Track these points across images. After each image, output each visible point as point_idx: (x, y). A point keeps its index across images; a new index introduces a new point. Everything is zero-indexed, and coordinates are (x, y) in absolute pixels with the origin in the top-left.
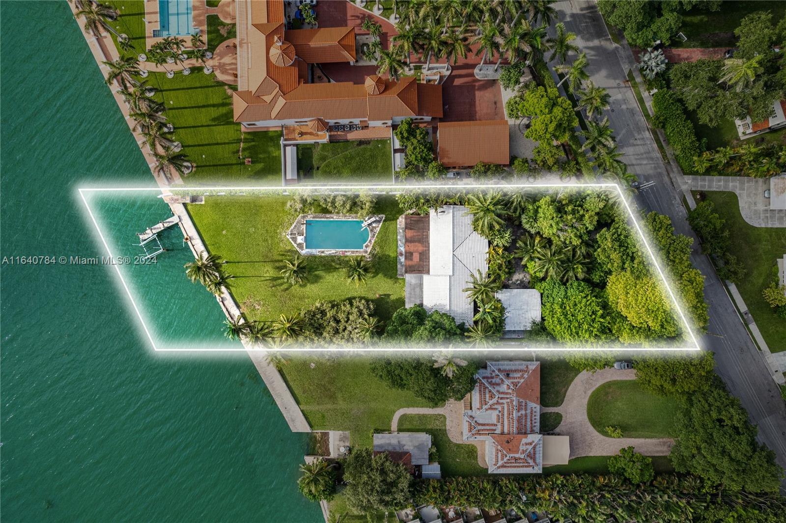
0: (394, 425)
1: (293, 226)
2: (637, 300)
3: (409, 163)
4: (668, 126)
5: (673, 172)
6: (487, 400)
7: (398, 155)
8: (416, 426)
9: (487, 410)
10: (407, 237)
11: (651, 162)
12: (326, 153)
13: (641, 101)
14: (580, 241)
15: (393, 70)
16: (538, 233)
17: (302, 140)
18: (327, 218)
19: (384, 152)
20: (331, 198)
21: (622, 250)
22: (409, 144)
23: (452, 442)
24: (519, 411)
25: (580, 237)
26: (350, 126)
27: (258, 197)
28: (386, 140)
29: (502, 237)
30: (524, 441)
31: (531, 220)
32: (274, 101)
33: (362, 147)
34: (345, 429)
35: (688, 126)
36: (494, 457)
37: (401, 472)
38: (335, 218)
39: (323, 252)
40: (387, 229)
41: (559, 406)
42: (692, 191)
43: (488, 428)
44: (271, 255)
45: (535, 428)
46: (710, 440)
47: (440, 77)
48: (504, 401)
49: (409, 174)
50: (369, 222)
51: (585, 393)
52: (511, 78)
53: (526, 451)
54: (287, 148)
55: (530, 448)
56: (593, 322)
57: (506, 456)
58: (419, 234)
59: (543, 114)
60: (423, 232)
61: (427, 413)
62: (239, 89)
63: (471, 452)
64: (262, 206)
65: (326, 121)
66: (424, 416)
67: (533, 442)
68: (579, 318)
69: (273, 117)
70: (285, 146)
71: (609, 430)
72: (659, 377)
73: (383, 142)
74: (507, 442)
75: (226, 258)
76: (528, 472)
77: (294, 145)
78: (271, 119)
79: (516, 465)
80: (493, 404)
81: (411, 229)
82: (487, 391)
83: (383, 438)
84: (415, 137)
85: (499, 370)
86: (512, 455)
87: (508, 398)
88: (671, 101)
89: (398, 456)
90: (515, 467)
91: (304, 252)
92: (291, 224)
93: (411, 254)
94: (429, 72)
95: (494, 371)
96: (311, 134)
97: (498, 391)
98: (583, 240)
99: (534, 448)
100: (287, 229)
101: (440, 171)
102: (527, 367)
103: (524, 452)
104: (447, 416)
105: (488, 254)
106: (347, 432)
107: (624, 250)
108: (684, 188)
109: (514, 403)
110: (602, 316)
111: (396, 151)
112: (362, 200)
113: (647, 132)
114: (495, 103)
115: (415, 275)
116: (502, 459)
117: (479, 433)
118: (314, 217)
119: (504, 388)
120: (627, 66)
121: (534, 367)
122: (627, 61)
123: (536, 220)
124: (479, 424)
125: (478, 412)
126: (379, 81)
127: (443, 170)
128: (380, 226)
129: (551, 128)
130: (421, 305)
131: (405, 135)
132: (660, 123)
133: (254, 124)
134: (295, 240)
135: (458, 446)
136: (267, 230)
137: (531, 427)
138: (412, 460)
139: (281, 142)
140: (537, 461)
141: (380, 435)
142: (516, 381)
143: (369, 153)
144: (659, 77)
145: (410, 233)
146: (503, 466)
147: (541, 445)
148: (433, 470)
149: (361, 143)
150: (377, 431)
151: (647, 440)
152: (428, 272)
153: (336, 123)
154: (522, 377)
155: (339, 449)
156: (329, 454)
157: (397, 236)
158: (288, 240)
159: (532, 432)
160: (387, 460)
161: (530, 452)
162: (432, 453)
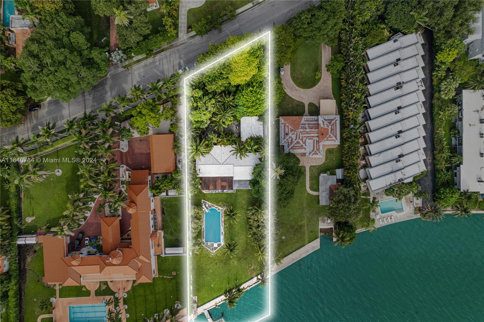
0: (315, 193)
1: (208, 249)
2: (243, 71)
3: (174, 188)
4: (152, 49)
5: (177, 43)
6: (300, 145)
7: (169, 194)
8: (316, 182)
9: (306, 145)
10: (213, 188)
11: (172, 55)
12: (169, 232)
13: (139, 61)
14: (212, 99)
15: (123, 200)
16: (210, 119)
17: (162, 245)
18: (204, 231)
19: (168, 200)
20: (193, 230)
21: (217, 79)
22: (163, 188)
23: (325, 162)
24: (306, 128)
25: (210, 99)
26: (154, 219)
27: (193, 268)
28: (162, 199)
29: (212, 138)
30: (322, 126)
31: (203, 124)
32: (141, 261)
33: (165, 212)
34: (318, 220)
35: (151, 38)
36: (331, 141)
37: (339, 192)
38: (204, 227)
39: (222, 233)
40: (209, 199)
41: (304, 104)
42: (187, 33)
43: (315, 144)
44: (224, 261)
45: (316, 119)
46: (319, 29)
47: (127, 171)
48: (301, 136)
49: (179, 189)
50: (205, 208)
51: (297, 90)
52: (127, 134)
53: (327, 125)
54: (166, 253)
55: (326, 122)
56: (256, 92)
57: (330, 135)
58: (211, 182)
59: (146, 119)
60: (210, 180)
61: (309, 176)
62: (135, 279)
63: (329, 151)
64: (198, 266)
65: (151, 233)
66: (310, 178)
67: (322, 121)
68: (254, 99)
69: (150, 262)
70: (165, 254)
71: (317, 77)
72: (286, 55)
73: (162, 201)
74: (322, 134)
75: (226, 284)
76: (339, 123)
77: (165, 249)
78: (151, 263)
79: (335, 130)
80: (303, 142)
81: (209, 186)
82: (295, 145)
83: (322, 200)
84: (159, 186)
85: (284, 139)
86: (330, 132)
87: (299, 134)
88: (138, 47)
89: (332, 193)
90: (336, 130)
91: (222, 243)
92: (207, 250)
93: (222, 186)
94: (124, 176)
95: (285, 142)
96: (159, 240)
97: (296, 140)
98: (213, 98)
99: (326, 120)
100: (210, 252)
101: (177, 173)
102: (282, 124)
103: (328, 126)
104: (310, 165)
105: (222, 146)
106: (320, 219)
107: (217, 78)
108: (185, 37)
109: (302, 131)
110: (253, 87)
111: (167, 195)
112: (193, 213)
113: (156, 58)
114: (141, 140)
115: (234, 184)
116: (332, 137)
117: (318, 149)
118: (204, 238)
119: (294, 137)
120: (120, 69)
121: (283, 120)
122: (117, 69)
123: (202, 122)
124: (314, 149)
125: (307, 150)
126: (130, 206)
127: (177, 170)
128: (208, 202)
129: (153, 115)
130: (250, 180)
131: (158, 191)
132: (150, 53)
133: (154, 271)
134: (216, 248)
135: (326, 159)
136: (211, 263)
137: (315, 121)
138: (334, 184)
139: (163, 256)
140: (333, 118)
141: (321, 202)
142: (290, 130)
143: (169, 209)
144: (125, 52)
145: (211, 187)
146: (336, 137)
147: (324, 116)
148: (339, 173)
149: (163, 213)
150: (318, 203)
151: (323, 56)
152: (232, 177)
153: (152, 227)
154: (288, 126)
155: (329, 223)
156: (332, 228)
157: (213, 193)
158: (216, 252)
159: (317, 120)
160: (333, 199)
161: (328, 123)
162: (330, 174)
